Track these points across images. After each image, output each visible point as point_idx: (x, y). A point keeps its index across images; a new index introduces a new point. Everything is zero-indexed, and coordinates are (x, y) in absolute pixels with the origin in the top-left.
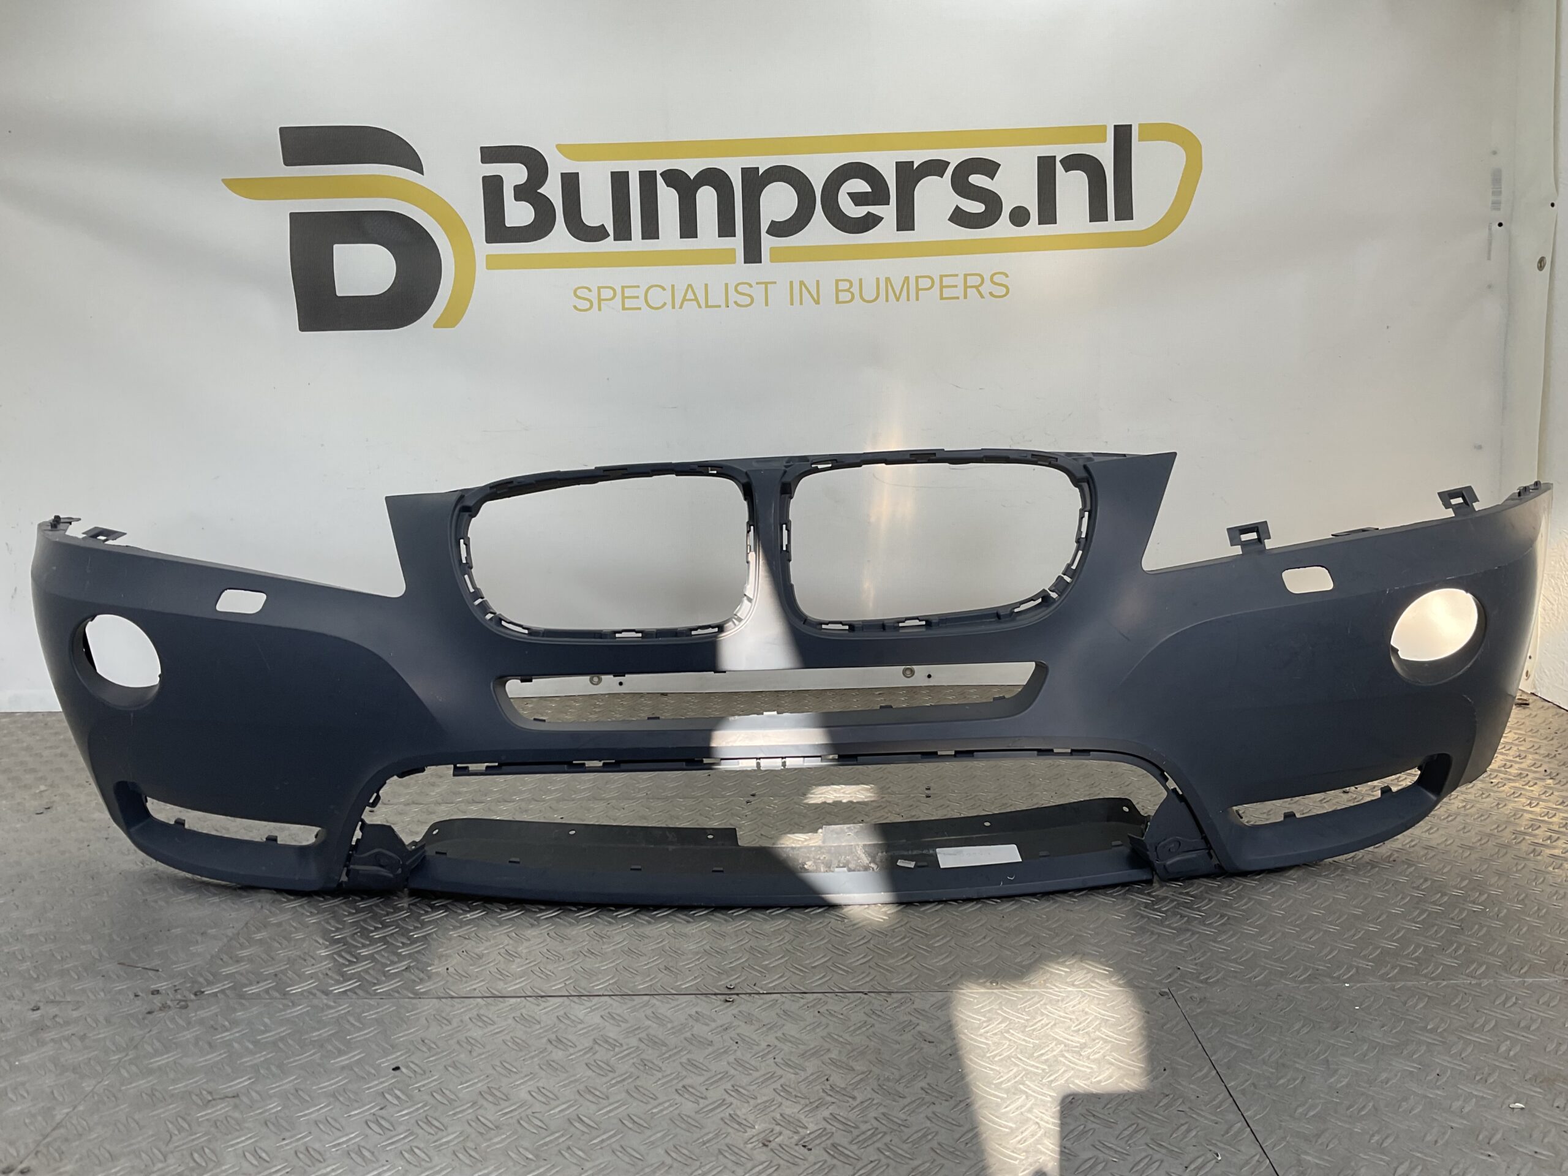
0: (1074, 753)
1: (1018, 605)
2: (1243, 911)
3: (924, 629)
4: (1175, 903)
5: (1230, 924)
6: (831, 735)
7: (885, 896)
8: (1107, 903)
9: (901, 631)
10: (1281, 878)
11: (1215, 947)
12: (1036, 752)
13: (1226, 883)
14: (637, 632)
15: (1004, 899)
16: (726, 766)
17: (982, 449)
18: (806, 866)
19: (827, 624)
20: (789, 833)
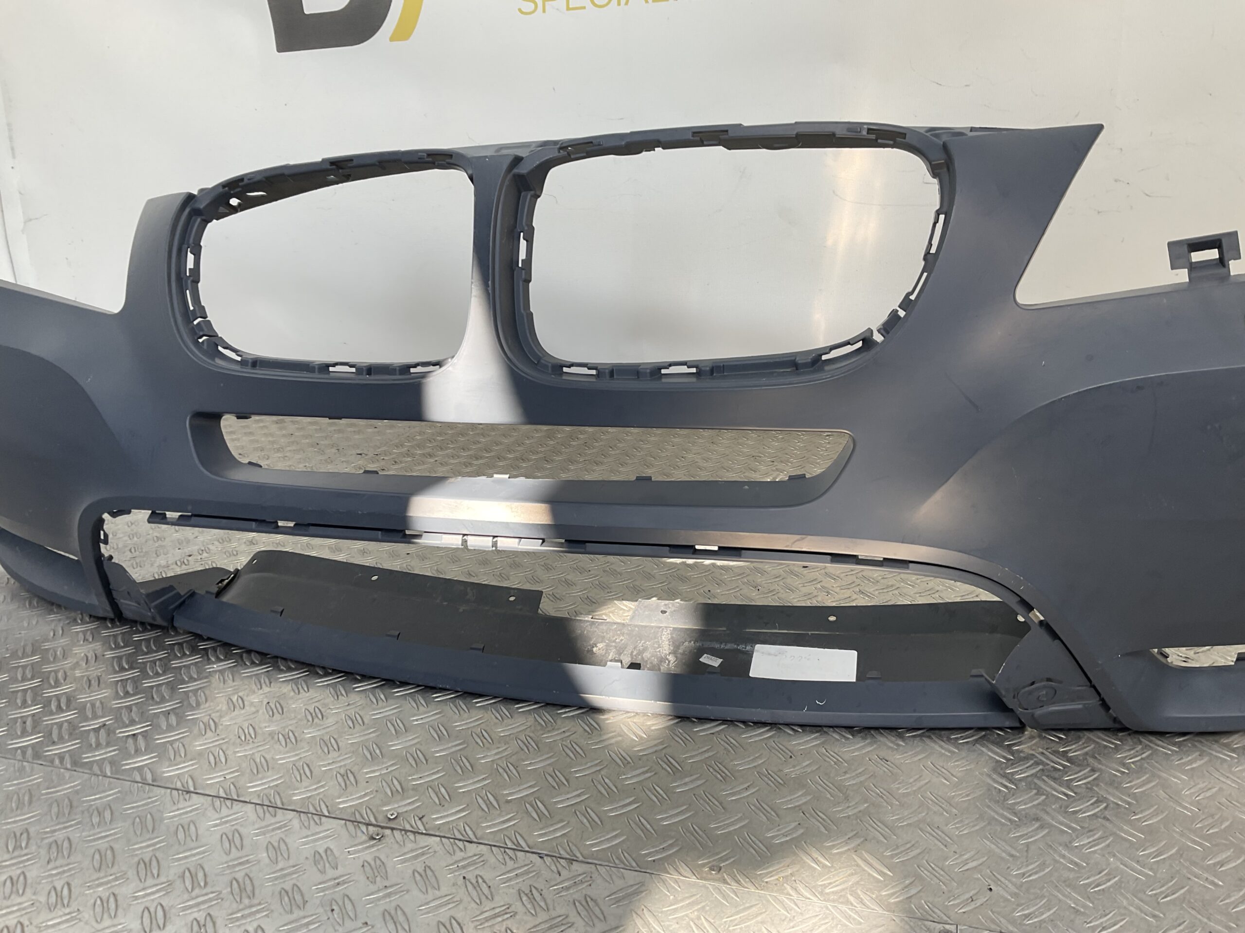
0: (885, 563)
1: (828, 351)
2: (1134, 796)
3: (694, 380)
4: (1041, 767)
5: (1105, 818)
6: (554, 513)
7: (660, 706)
8: (943, 754)
9: (664, 380)
10: (1215, 746)
11: (1064, 857)
12: (829, 557)
13: (1130, 741)
14: (351, 366)
15: (808, 728)
16: (425, 540)
17: (796, 123)
18: (595, 649)
19: (569, 367)
20: (618, 599)
